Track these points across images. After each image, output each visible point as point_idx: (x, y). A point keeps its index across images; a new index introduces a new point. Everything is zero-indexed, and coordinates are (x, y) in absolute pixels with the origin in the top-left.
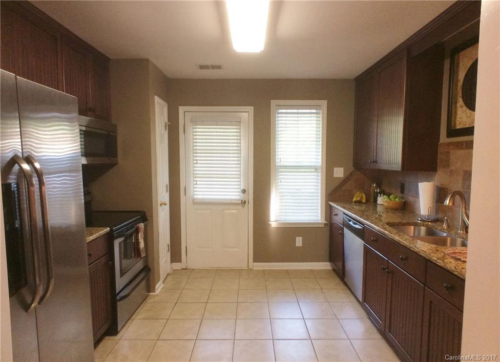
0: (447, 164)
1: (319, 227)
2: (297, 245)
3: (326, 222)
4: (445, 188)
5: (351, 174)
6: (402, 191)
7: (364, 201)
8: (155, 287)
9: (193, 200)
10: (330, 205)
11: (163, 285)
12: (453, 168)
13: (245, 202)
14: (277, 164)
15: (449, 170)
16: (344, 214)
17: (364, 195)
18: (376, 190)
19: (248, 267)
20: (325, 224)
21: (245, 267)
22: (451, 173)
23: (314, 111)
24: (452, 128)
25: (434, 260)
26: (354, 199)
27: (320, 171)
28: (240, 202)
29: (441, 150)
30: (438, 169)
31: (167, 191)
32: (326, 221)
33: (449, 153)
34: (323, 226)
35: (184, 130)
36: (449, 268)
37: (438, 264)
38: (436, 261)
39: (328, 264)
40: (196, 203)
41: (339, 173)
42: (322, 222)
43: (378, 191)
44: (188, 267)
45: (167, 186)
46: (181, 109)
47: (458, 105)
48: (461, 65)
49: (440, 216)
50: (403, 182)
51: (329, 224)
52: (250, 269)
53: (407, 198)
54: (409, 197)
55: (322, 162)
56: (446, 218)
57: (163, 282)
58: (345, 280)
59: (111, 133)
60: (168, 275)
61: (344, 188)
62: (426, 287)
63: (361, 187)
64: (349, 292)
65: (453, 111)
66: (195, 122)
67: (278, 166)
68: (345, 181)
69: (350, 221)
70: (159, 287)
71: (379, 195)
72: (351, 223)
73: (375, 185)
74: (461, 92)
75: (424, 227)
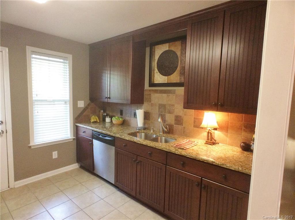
0: (149, 100)
1: (69, 142)
2: (54, 157)
3: (75, 138)
4: (148, 112)
5: (89, 105)
6: (121, 114)
7: (98, 121)
10: (77, 126)
12: (152, 102)
14: (34, 99)
15: (151, 103)
16: (93, 131)
17: (97, 117)
18: (104, 114)
19: (9, 187)
20: (74, 139)
22: (152, 105)
23: (62, 60)
24: (152, 83)
25: (173, 152)
26: (92, 121)
27: (68, 103)
29: (145, 93)
30: (144, 103)
32: (74, 136)
33: (150, 94)
34: (72, 140)
36: (183, 154)
37: (176, 153)
38: (174, 152)
39: (77, 164)
41: (81, 104)
42: (71, 138)
43: (105, 114)
47: (155, 71)
48: (156, 52)
49: (146, 126)
50: (122, 109)
51: (76, 139)
52: (12, 188)
53: (125, 118)
54: (126, 117)
55: (70, 98)
56: (152, 127)
58: (95, 172)
61: (84, 114)
62: (167, 166)
63: (94, 113)
64: (97, 179)
65: (152, 74)
67: (34, 100)
68: (85, 109)
69: (99, 135)
71: (107, 117)
72: (101, 136)
73: (102, 111)
74: (156, 65)
75: (144, 134)
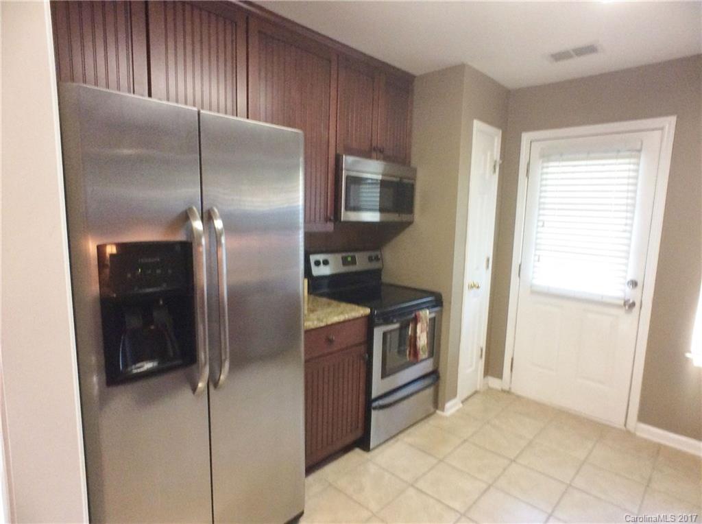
8: (444, 405)
9: (531, 287)
11: (461, 405)
13: (633, 304)
19: (625, 425)
21: (618, 422)
28: (622, 302)
31: (488, 267)
35: (528, 171)
40: (535, 292)
44: (513, 390)
45: (488, 260)
46: (526, 137)
52: (628, 432)
57: (463, 402)
59: (406, 181)
60: (476, 392)
66: (546, 156)
70: (452, 407)
